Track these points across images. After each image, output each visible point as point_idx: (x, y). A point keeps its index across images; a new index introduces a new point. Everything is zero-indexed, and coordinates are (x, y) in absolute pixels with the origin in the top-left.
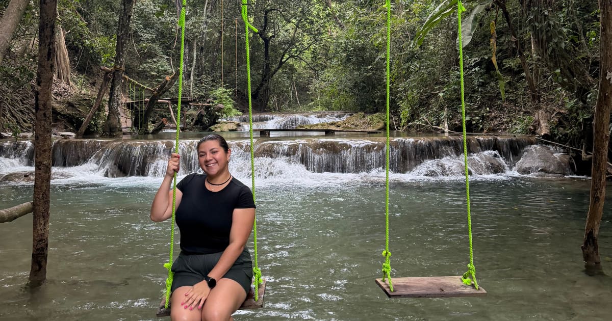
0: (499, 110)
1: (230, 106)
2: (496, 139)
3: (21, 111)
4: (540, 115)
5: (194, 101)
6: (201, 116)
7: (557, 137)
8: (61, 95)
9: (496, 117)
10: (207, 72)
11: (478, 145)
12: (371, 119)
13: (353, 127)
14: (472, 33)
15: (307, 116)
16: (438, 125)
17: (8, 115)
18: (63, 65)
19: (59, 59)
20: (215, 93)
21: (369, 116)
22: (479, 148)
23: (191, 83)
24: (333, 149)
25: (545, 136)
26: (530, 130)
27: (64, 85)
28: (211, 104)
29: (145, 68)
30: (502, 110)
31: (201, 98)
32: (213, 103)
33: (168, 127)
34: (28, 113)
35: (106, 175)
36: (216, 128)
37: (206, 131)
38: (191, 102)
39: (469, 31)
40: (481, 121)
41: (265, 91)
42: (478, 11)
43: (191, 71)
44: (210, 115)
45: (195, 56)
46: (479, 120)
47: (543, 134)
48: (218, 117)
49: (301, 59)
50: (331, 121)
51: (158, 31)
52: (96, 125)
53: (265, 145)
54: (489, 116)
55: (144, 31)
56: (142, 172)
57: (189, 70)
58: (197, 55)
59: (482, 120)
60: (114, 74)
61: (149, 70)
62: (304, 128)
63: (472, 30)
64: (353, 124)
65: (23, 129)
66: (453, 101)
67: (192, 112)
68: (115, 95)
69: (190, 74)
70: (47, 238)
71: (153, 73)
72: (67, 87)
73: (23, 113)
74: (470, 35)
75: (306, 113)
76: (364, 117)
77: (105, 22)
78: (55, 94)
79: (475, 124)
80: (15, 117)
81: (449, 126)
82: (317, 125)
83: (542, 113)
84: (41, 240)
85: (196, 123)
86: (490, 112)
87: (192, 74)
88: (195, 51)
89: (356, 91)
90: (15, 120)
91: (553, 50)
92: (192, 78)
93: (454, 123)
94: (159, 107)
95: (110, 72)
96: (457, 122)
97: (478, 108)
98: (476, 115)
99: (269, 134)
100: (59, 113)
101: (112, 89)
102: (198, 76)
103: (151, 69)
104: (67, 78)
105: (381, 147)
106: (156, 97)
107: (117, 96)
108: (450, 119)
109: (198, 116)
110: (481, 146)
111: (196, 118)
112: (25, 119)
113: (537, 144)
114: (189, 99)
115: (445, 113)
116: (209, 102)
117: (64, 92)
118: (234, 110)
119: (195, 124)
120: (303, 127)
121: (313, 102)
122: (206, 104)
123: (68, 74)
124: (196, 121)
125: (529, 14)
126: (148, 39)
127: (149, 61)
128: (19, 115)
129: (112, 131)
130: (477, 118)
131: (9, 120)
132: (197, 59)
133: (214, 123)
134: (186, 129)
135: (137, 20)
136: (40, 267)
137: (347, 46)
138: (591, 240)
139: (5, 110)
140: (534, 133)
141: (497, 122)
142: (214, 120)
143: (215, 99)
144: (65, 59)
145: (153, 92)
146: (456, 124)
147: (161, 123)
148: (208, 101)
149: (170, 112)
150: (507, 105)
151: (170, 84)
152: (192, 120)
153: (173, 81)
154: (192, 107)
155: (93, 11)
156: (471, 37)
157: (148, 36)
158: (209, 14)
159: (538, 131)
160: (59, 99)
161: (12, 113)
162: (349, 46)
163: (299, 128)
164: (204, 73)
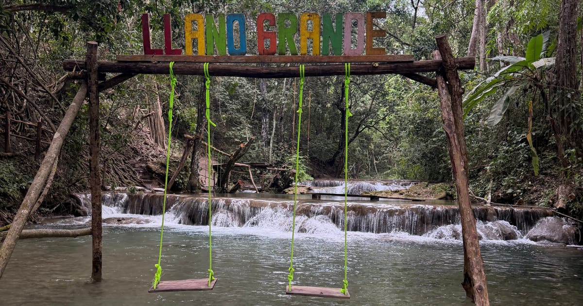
0: (540, 184)
1: (302, 171)
2: (513, 210)
3: (123, 169)
4: (560, 190)
5: (271, 166)
6: (276, 179)
7: (572, 211)
8: (157, 157)
9: (536, 191)
10: (285, 139)
11: (495, 215)
12: (434, 189)
13: (416, 195)
14: (503, 113)
15: (374, 184)
16: (483, 196)
17: (112, 172)
18: (160, 131)
19: (156, 126)
20: (289, 159)
21: (432, 186)
22: (495, 217)
23: (271, 150)
24: (361, 212)
25: (560, 209)
26: (549, 203)
27: (160, 148)
28: (286, 169)
29: (230, 135)
30: (543, 184)
31: (278, 164)
32: (287, 168)
33: (248, 188)
34: (129, 171)
35: (180, 223)
36: (290, 191)
37: (280, 193)
38: (268, 166)
39: (500, 111)
40: (521, 194)
41: (340, 158)
42: (511, 92)
43: (270, 139)
44: (284, 179)
45: (274, 125)
46: (520, 193)
47: (558, 207)
48: (291, 181)
49: (376, 129)
50: (395, 189)
51: (242, 102)
52: (183, 183)
53: (304, 206)
54: (530, 190)
55: (231, 102)
56: (206, 222)
57: (269, 137)
58: (276, 124)
59: (523, 193)
60: (195, 141)
61: (233, 137)
62: (369, 195)
63: (503, 110)
64: (416, 193)
65: (123, 184)
66: (500, 174)
67: (270, 176)
68: (196, 159)
69: (270, 141)
70: (101, 252)
71: (236, 140)
72: (162, 150)
73: (124, 171)
74: (501, 114)
75: (373, 180)
76: (427, 186)
77: (197, 93)
78: (152, 155)
79: (516, 196)
80: (118, 174)
81: (492, 198)
82: (381, 192)
83: (562, 188)
84: (97, 252)
85: (273, 185)
86: (532, 186)
87: (271, 141)
88: (274, 120)
89: (424, 161)
90: (117, 177)
91: (575, 130)
92: (271, 145)
93: (497, 195)
94: (242, 171)
95: (192, 139)
96: (500, 194)
97: (520, 182)
98: (519, 188)
99: (320, 197)
100: (154, 172)
101: (194, 153)
102: (277, 143)
103: (235, 136)
104: (163, 143)
105: (402, 212)
106: (232, 161)
107: (197, 160)
108: (493, 191)
109: (274, 179)
110: (498, 216)
111: (272, 181)
112: (126, 176)
113: (552, 216)
114: (266, 164)
115: (490, 186)
116: (284, 168)
117: (160, 155)
118: (307, 176)
119: (271, 187)
120: (368, 193)
121: (390, 171)
122: (282, 169)
123: (163, 139)
124: (272, 184)
125: (555, 96)
126: (233, 109)
127: (234, 129)
128: (121, 173)
129: (193, 189)
130: (519, 191)
131: (113, 176)
132: (276, 127)
133: (288, 186)
134: (263, 190)
135: (224, 92)
136: (97, 270)
137: (414, 118)
138: (467, 279)
139: (110, 168)
140: (552, 206)
141: (535, 195)
142: (288, 183)
143: (290, 164)
144: (161, 126)
145: (230, 157)
146: (499, 196)
147: (237, 185)
148: (283, 166)
149: (249, 175)
150: (548, 179)
151: (244, 151)
152: (269, 183)
153: (247, 148)
154: (271, 171)
155: (187, 84)
156: (501, 117)
157: (234, 107)
158: (288, 86)
159: (555, 205)
160: (155, 160)
161: (115, 171)
162: (416, 119)
163: (365, 194)
164: (283, 140)
